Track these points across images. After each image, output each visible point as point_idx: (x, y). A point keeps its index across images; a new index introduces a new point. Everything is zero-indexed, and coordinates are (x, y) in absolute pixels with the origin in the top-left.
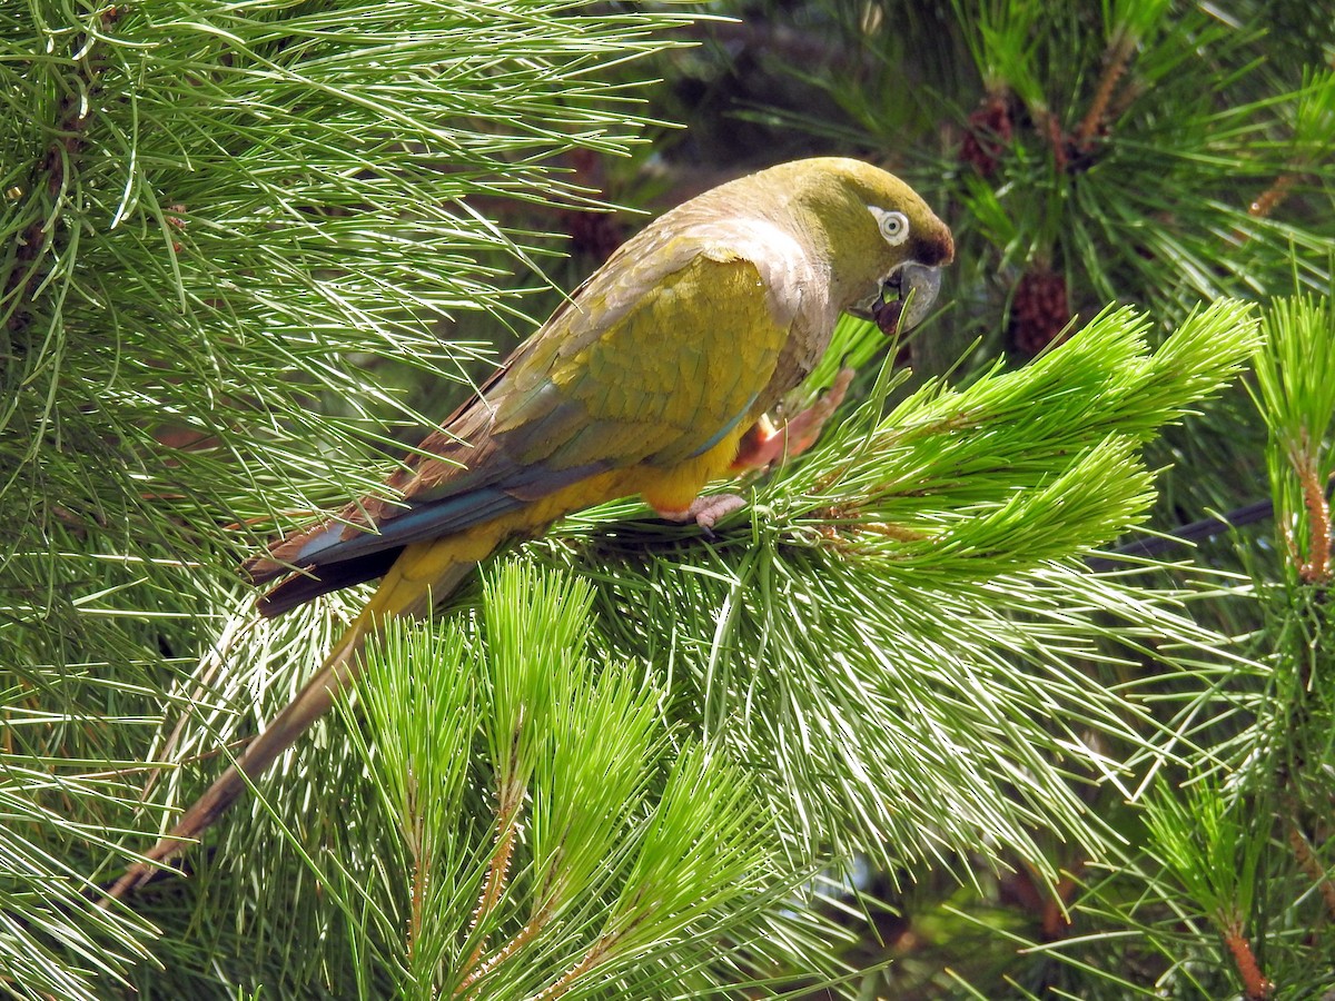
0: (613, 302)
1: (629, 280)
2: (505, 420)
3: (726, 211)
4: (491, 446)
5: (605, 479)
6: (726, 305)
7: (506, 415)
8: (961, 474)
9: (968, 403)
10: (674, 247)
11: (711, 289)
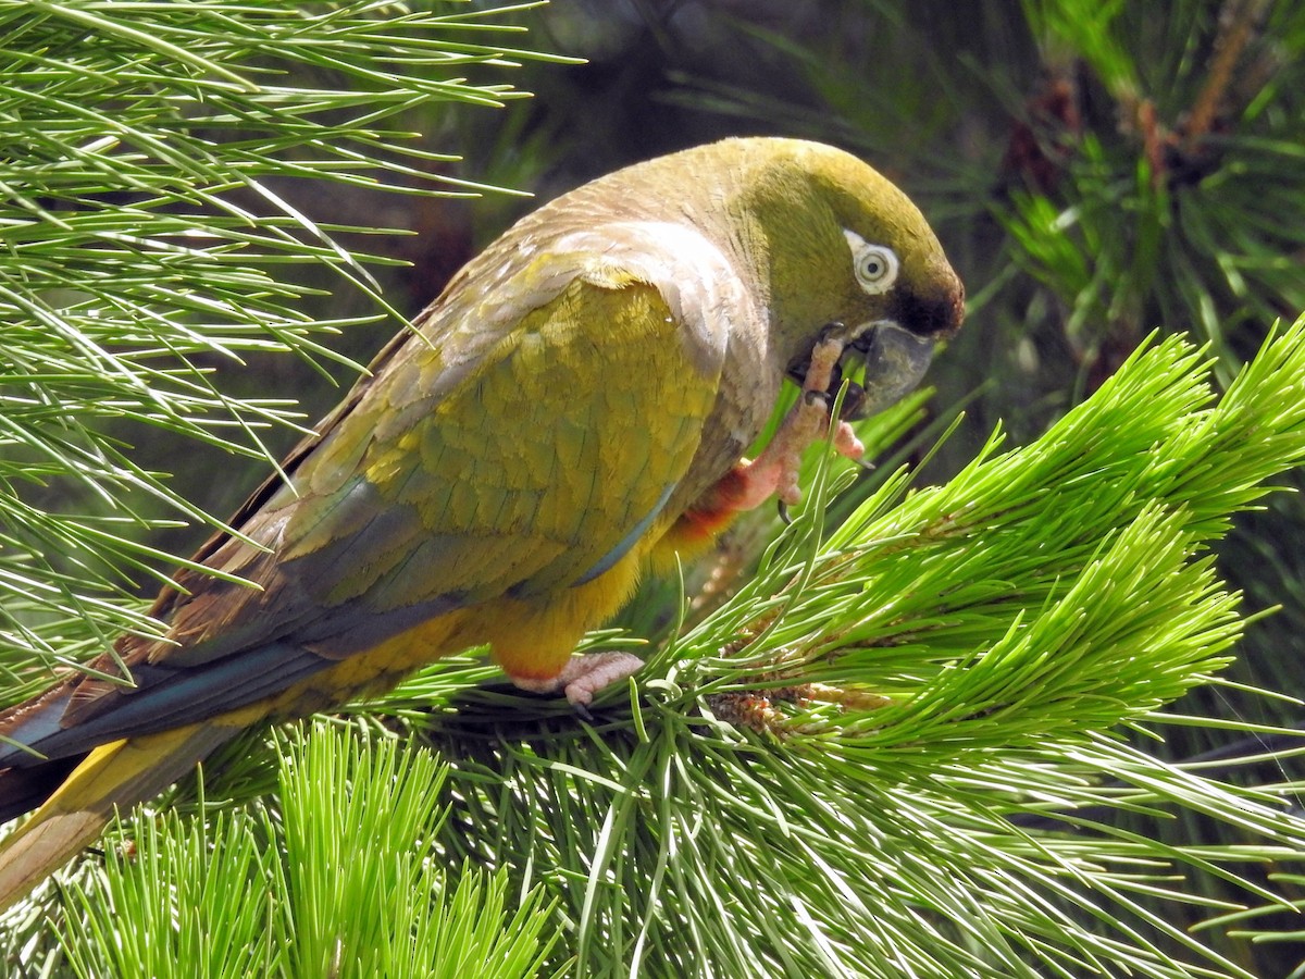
0: (451, 357)
1: (474, 323)
2: (299, 540)
3: (623, 210)
4: (278, 579)
5: (438, 626)
6: (621, 354)
7: (300, 532)
8: (949, 610)
9: (956, 498)
10: (539, 269)
11: (597, 330)
